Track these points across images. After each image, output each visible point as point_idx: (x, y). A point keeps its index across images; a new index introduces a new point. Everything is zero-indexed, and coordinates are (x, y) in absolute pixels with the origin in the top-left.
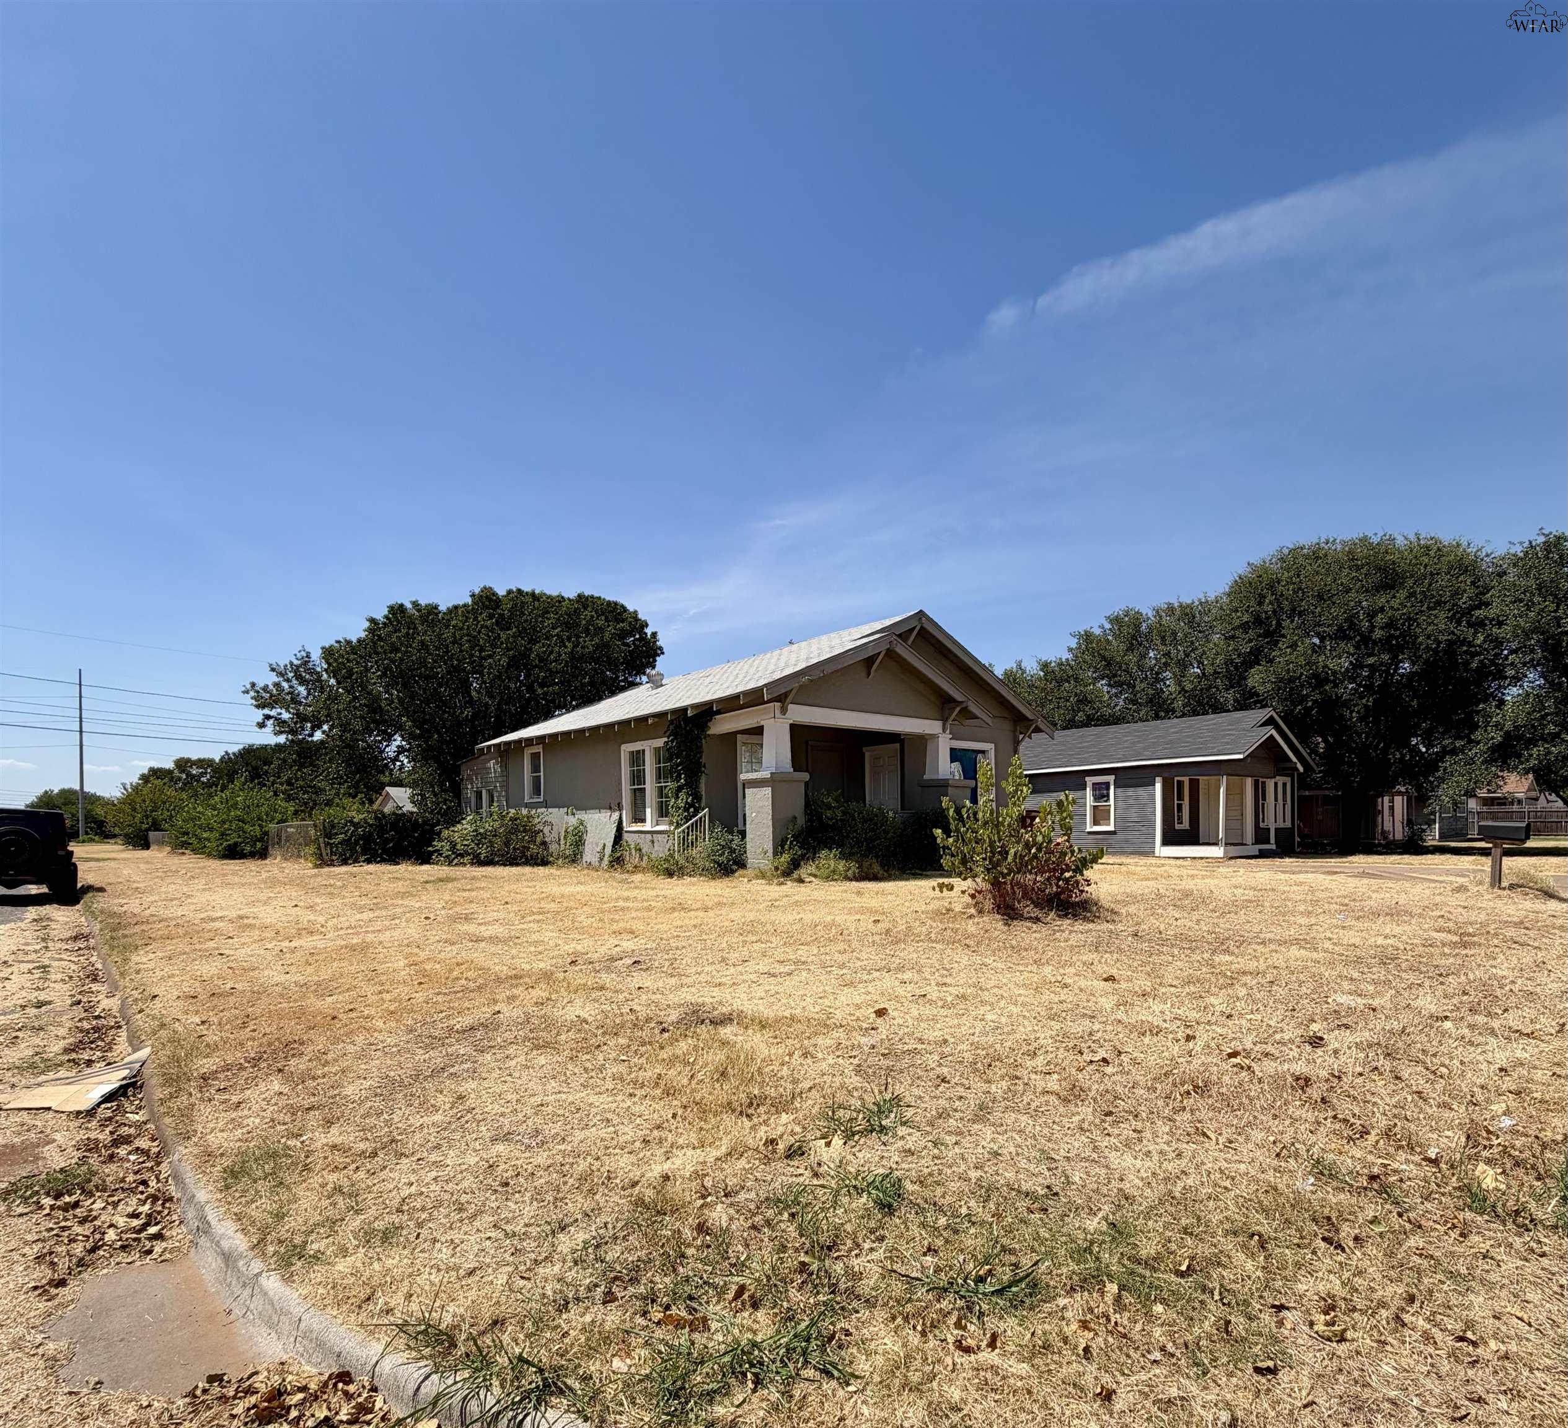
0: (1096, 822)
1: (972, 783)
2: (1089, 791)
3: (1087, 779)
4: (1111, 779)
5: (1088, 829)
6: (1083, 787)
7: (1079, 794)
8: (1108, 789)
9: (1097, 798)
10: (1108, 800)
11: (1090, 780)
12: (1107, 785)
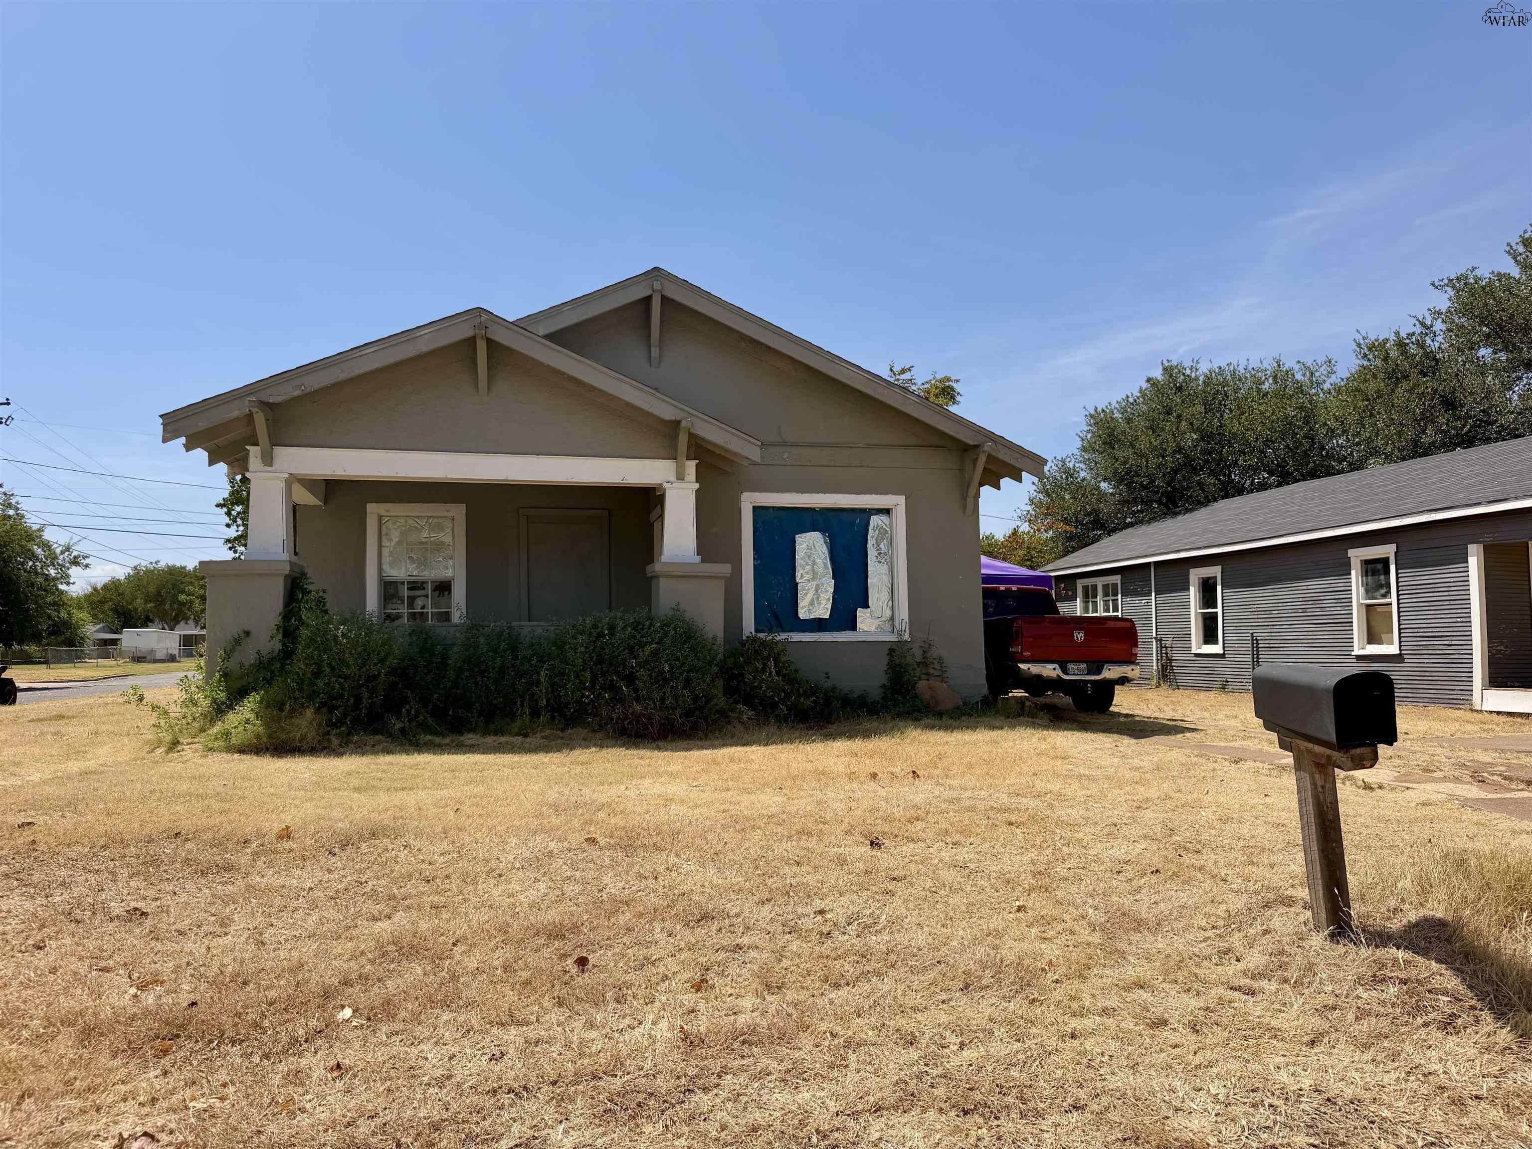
0: (1372, 638)
1: (726, 569)
2: (1355, 576)
3: (1352, 553)
4: (1388, 550)
5: (1357, 652)
6: (1344, 569)
7: (1335, 582)
8: (1387, 572)
9: (1370, 592)
10: (1387, 594)
11: (1357, 555)
12: (1385, 562)
